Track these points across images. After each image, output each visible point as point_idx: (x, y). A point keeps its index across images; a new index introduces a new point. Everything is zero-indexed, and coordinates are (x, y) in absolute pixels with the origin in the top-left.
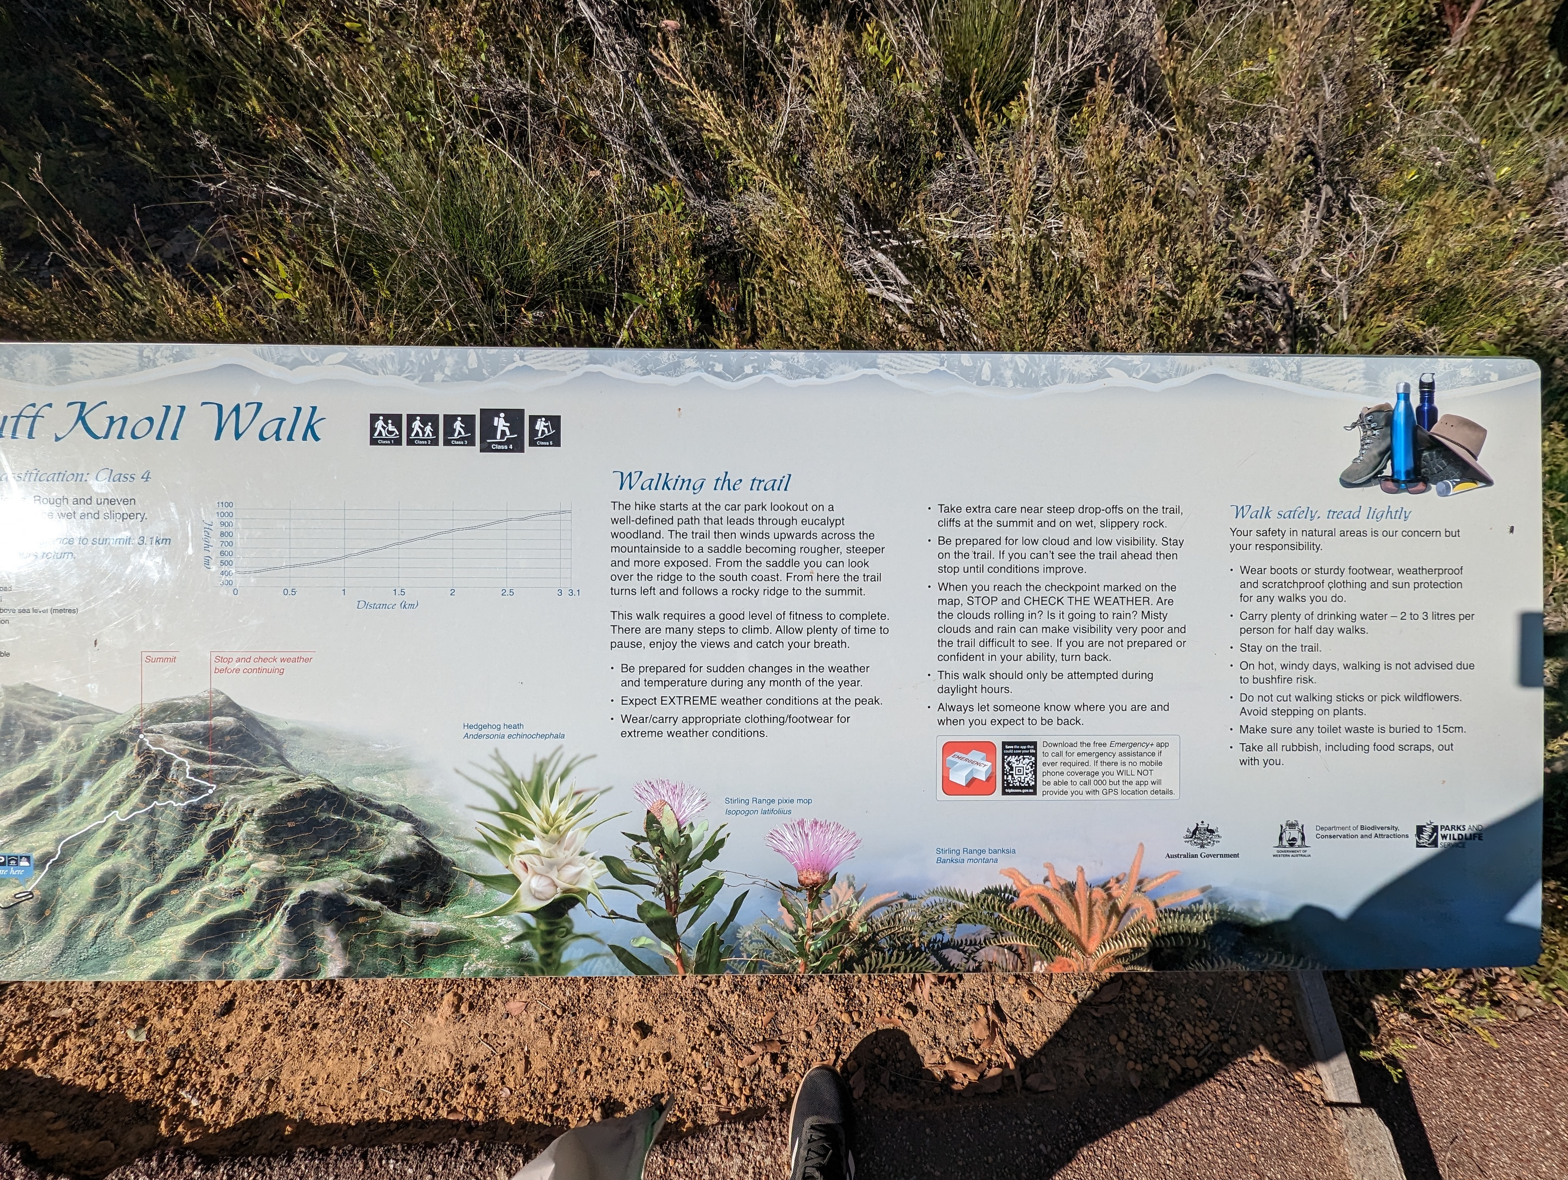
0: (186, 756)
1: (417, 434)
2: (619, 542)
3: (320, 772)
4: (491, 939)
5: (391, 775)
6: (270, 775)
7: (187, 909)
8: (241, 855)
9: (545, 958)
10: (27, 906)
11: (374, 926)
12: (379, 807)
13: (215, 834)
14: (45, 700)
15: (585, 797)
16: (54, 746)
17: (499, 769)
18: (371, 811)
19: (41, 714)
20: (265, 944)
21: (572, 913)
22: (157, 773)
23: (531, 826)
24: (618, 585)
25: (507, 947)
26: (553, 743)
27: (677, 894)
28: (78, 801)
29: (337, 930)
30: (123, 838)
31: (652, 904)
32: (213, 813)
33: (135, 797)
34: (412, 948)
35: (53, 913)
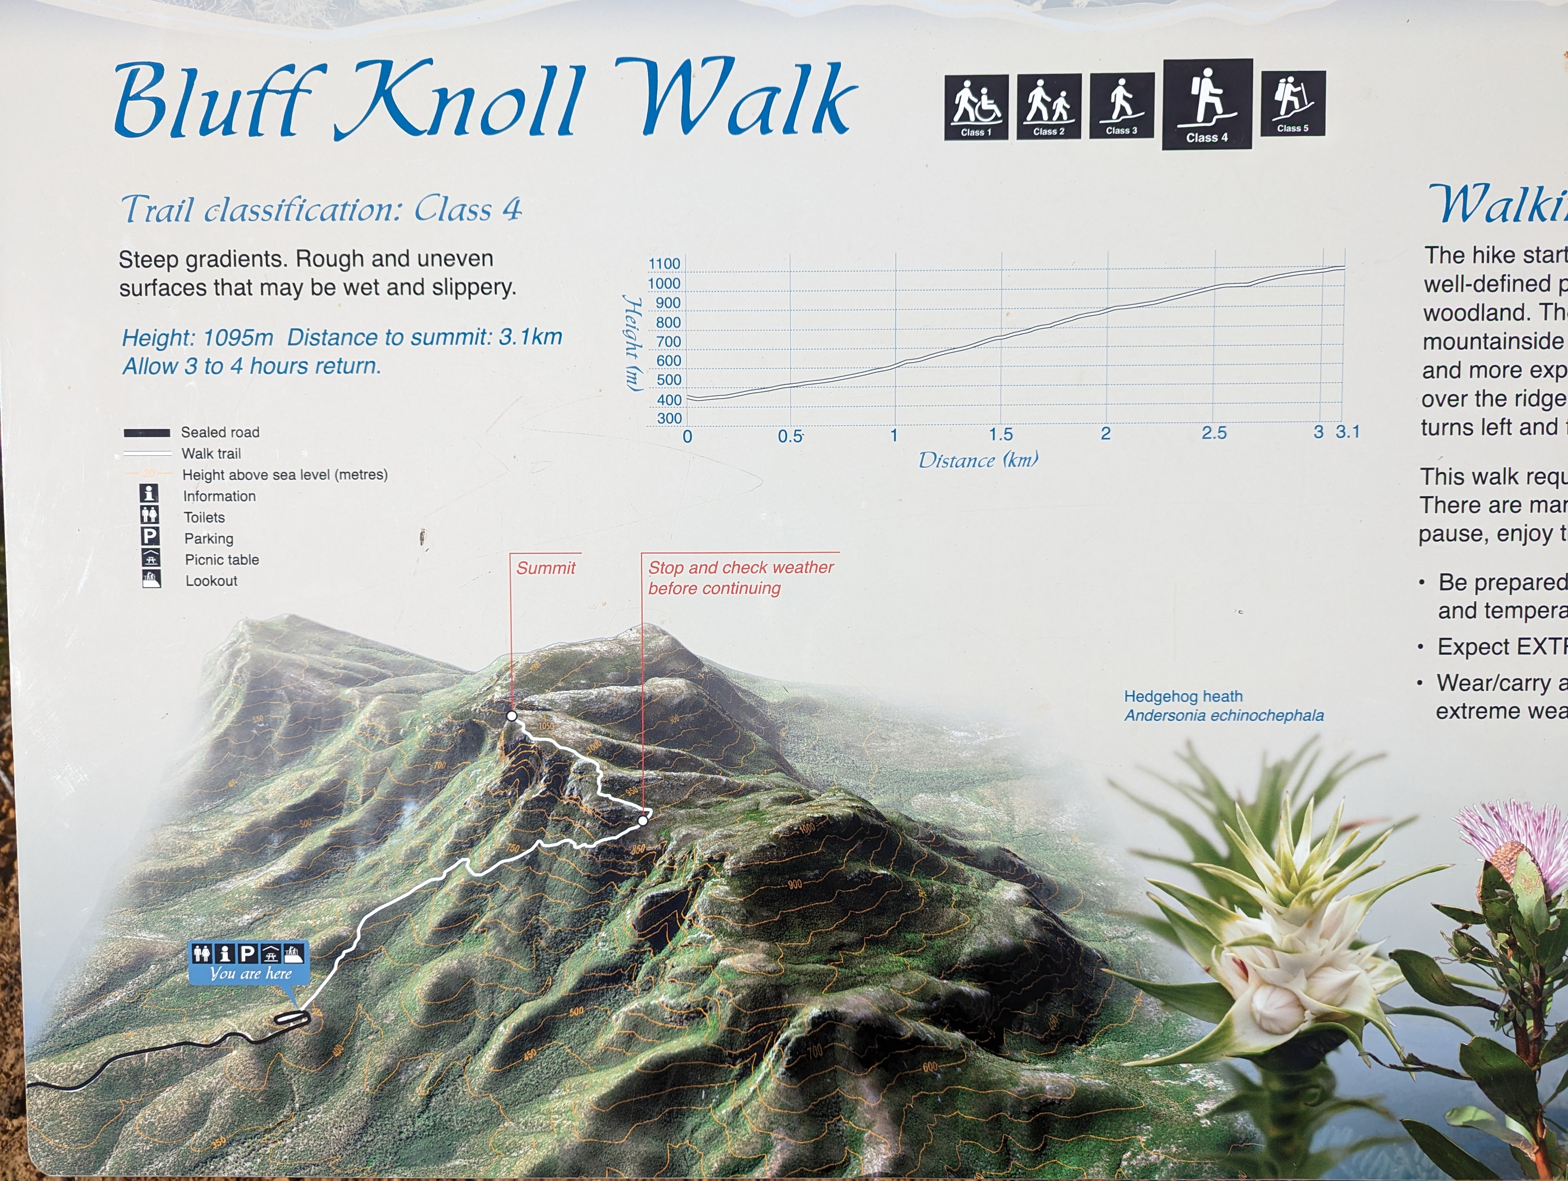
0: (595, 754)
1: (1038, 115)
2: (1440, 329)
3: (849, 783)
4: (1175, 1107)
5: (985, 791)
6: (754, 789)
7: (600, 1043)
8: (701, 942)
9: (1278, 1146)
10: (299, 1039)
11: (952, 1078)
12: (962, 853)
13: (652, 901)
14: (329, 647)
15: (1362, 835)
16: (346, 736)
17: (1195, 780)
18: (948, 860)
19: (321, 674)
20: (747, 1111)
21: (1332, 1058)
22: (541, 786)
23: (1255, 891)
24: (1439, 415)
25: (1206, 1123)
26: (1301, 730)
27: (1540, 1025)
28: (393, 841)
29: (881, 1086)
30: (480, 911)
31: (1493, 1046)
32: (647, 862)
33: (501, 834)
34: (1023, 1121)
35: (349, 1050)
